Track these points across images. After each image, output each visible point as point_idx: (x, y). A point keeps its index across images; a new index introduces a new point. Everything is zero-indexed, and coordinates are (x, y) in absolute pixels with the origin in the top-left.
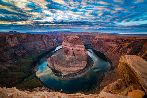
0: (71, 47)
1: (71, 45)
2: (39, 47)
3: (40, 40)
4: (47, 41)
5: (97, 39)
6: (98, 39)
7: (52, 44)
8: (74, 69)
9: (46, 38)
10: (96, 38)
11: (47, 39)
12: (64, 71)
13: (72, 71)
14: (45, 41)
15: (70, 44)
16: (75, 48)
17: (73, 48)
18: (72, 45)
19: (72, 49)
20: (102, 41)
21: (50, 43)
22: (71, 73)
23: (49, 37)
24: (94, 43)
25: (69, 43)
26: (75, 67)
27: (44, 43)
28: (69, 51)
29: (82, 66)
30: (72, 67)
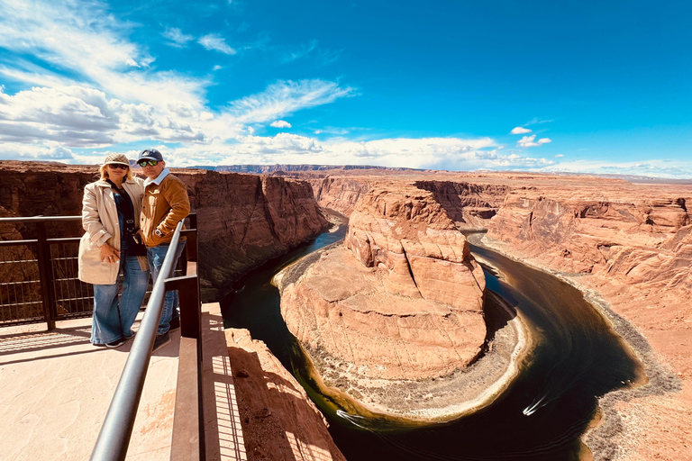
0: (396, 236)
1: (393, 229)
2: (245, 230)
3: (252, 199)
4: (280, 207)
5: (519, 204)
6: (526, 204)
7: (301, 219)
8: (419, 355)
9: (277, 191)
10: (513, 198)
11: (278, 197)
12: (371, 360)
13: (414, 368)
14: (270, 205)
15: (392, 224)
16: (418, 245)
17: (404, 241)
18: (399, 231)
19: (400, 247)
20: (551, 215)
21: (290, 215)
22: (411, 376)
23: (289, 191)
24: (503, 221)
25: (382, 221)
26: (423, 343)
27: (268, 216)
28: (386, 256)
29: (465, 345)
30: (410, 341)
